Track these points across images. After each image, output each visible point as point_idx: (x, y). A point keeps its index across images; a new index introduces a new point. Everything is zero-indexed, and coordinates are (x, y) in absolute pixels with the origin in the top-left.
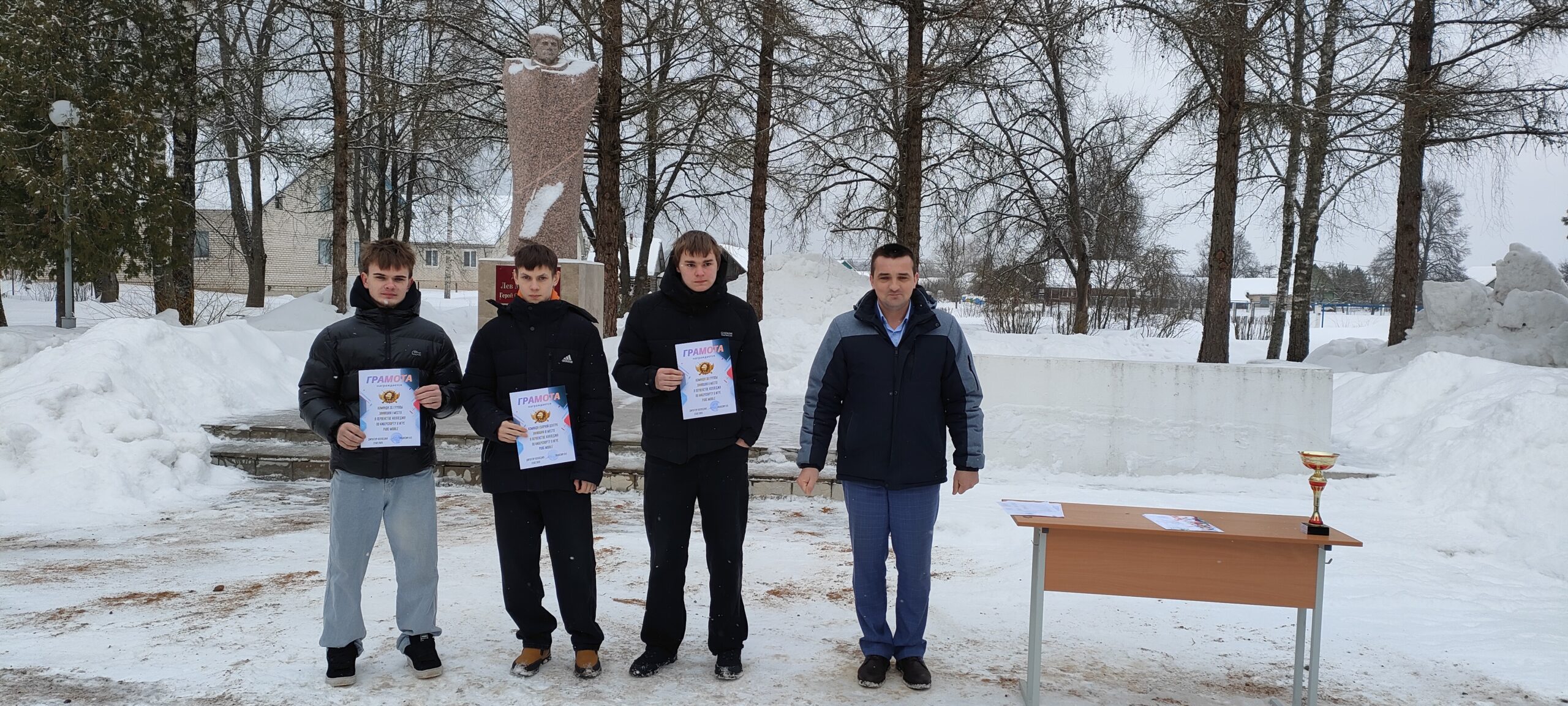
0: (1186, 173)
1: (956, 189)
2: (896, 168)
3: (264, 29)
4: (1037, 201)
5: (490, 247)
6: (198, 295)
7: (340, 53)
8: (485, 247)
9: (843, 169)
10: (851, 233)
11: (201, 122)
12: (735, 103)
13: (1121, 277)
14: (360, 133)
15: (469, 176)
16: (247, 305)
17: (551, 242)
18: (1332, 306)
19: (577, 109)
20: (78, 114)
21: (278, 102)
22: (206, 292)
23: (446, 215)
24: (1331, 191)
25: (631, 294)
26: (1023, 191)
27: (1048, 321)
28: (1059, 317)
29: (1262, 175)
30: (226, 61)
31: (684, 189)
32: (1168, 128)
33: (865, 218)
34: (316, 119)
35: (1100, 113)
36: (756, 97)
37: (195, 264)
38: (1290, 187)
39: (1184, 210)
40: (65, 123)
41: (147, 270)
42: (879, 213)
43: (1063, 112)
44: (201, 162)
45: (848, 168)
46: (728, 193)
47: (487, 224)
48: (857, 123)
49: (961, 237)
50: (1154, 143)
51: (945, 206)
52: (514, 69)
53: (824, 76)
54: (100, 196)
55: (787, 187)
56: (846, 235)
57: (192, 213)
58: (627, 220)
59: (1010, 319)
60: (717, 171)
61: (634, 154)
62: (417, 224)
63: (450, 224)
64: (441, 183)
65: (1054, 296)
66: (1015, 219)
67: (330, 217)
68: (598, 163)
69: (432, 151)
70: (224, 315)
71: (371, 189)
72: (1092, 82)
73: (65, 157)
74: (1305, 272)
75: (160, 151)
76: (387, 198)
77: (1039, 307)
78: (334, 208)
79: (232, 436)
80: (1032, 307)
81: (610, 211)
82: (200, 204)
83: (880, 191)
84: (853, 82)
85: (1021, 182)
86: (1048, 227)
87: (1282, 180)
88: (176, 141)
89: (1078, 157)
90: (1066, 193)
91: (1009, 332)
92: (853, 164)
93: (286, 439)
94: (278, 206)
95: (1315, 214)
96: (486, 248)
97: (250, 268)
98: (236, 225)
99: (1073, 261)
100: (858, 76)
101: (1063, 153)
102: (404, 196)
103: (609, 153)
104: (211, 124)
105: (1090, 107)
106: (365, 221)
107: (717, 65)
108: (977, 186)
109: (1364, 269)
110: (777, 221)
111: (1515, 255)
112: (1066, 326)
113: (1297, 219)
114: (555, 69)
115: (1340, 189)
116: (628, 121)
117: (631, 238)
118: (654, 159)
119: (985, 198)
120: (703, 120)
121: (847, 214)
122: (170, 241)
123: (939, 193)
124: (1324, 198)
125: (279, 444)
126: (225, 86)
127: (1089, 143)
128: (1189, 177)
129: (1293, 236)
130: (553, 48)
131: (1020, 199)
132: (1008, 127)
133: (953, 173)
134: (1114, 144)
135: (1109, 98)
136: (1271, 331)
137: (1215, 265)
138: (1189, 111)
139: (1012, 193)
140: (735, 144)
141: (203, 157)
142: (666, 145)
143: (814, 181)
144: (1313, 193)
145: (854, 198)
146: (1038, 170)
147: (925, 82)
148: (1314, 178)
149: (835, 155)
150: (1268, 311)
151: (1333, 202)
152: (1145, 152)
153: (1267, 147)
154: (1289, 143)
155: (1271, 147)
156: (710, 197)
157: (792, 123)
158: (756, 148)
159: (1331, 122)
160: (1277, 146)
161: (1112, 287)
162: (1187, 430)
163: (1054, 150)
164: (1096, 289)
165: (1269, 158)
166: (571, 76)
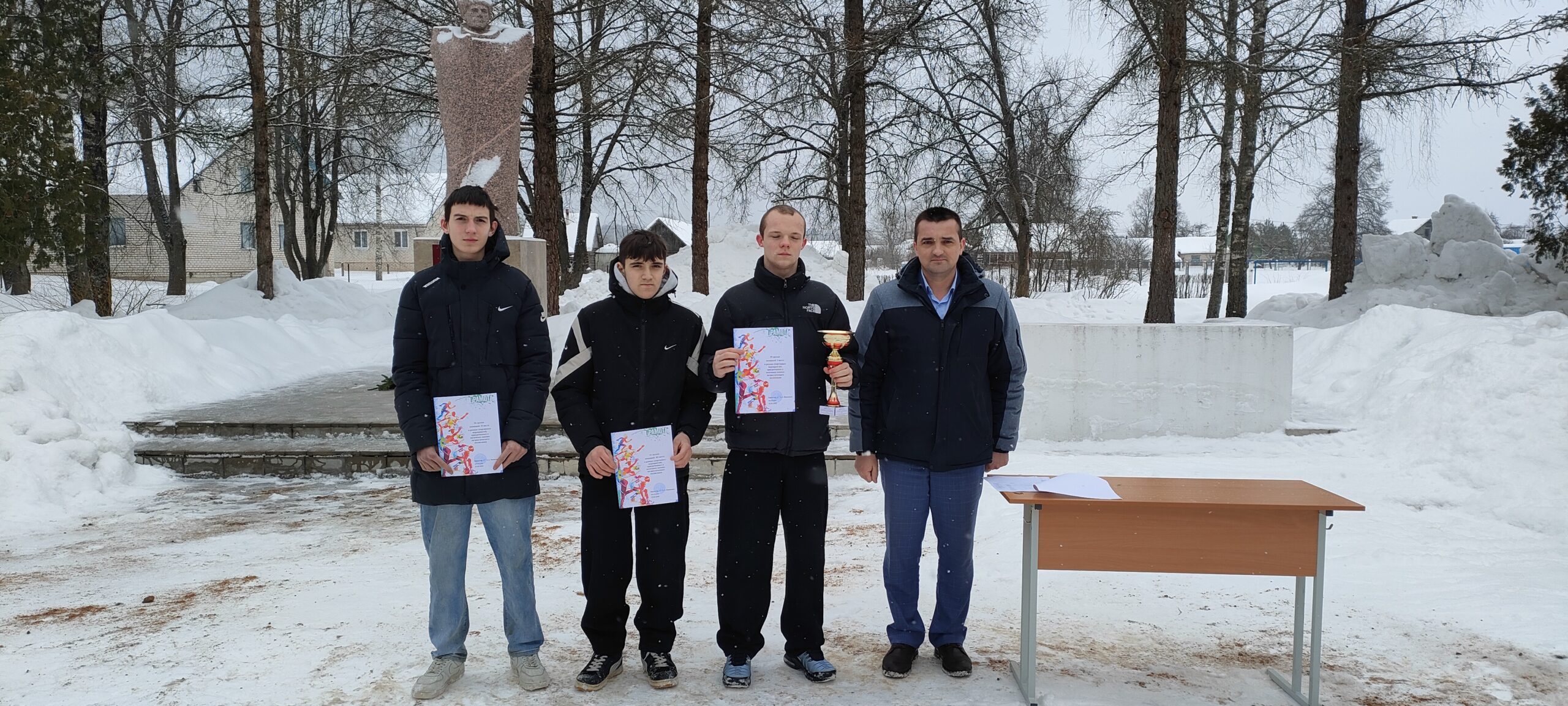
0: (1125, 133)
1: (895, 156)
2: (835, 136)
3: (174, 5)
4: (976, 165)
5: (422, 226)
6: (116, 284)
7: (255, 26)
8: (416, 226)
9: (782, 137)
11: (111, 104)
12: (671, 70)
13: (1060, 239)
14: (280, 110)
15: (396, 153)
16: (168, 294)
18: (1261, 262)
19: (511, 79)
21: (192, 80)
22: (124, 281)
23: (374, 195)
24: (1266, 148)
25: (570, 270)
26: (962, 156)
29: (1199, 134)
30: (134, 38)
31: (621, 162)
32: (1108, 89)
33: (806, 187)
34: (233, 97)
35: (1037, 76)
36: (695, 64)
37: (112, 252)
38: (1226, 144)
39: (1123, 171)
41: (59, 259)
42: (820, 182)
43: (1000, 76)
44: (112, 144)
45: (787, 136)
46: (666, 165)
47: (417, 203)
48: (795, 91)
49: (902, 204)
50: (1096, 103)
51: (885, 173)
52: (443, 38)
53: (760, 44)
54: (3, 182)
55: (728, 157)
57: (105, 198)
58: (563, 195)
60: (655, 143)
61: (571, 127)
62: (344, 204)
63: (378, 204)
64: (368, 162)
65: (994, 261)
66: (955, 184)
67: (252, 199)
68: (533, 137)
69: (356, 127)
70: (144, 304)
71: (294, 169)
72: (1027, 44)
74: (1242, 230)
75: (66, 132)
76: (311, 178)
78: (255, 189)
79: (156, 433)
81: (548, 185)
82: (113, 189)
83: (820, 159)
84: (789, 49)
85: (960, 147)
86: (988, 192)
87: (1218, 138)
88: (85, 124)
89: (1016, 121)
90: (1005, 158)
92: (792, 132)
93: (215, 434)
94: (197, 189)
95: (1251, 171)
96: (418, 228)
97: (170, 255)
98: (153, 210)
99: (1013, 225)
100: (795, 43)
101: (1001, 117)
102: (329, 176)
103: (544, 125)
104: (121, 105)
105: (1027, 70)
106: (289, 203)
107: (650, 34)
108: (917, 151)
109: (1290, 226)
110: (717, 192)
111: (1450, 206)
113: (1233, 177)
114: (486, 37)
115: (1274, 146)
116: (563, 92)
117: (567, 214)
118: (589, 132)
119: (925, 164)
120: (639, 90)
121: (788, 183)
122: (82, 228)
123: (879, 160)
124: (1258, 155)
125: (208, 440)
126: (135, 64)
127: (1026, 107)
128: (1128, 138)
129: (1230, 194)
130: (483, 15)
131: (960, 164)
132: (946, 91)
133: (893, 139)
134: (1051, 107)
135: (1045, 60)
136: (1210, 289)
137: (1160, 224)
138: (1130, 71)
139: (951, 158)
140: (674, 114)
141: (115, 139)
142: (600, 116)
143: (753, 150)
144: (1248, 150)
145: (794, 167)
146: (977, 134)
147: (867, 46)
148: (1249, 136)
149: (773, 123)
150: (1206, 269)
151: (1268, 159)
152: (1088, 113)
153: (1204, 106)
154: (1224, 102)
155: (1207, 105)
156: (647, 170)
157: (733, 91)
158: (697, 117)
159: (1266, 79)
160: (1213, 105)
161: (1052, 250)
162: (1150, 392)
163: (992, 114)
164: (1036, 253)
165: (1205, 117)
166: (504, 45)
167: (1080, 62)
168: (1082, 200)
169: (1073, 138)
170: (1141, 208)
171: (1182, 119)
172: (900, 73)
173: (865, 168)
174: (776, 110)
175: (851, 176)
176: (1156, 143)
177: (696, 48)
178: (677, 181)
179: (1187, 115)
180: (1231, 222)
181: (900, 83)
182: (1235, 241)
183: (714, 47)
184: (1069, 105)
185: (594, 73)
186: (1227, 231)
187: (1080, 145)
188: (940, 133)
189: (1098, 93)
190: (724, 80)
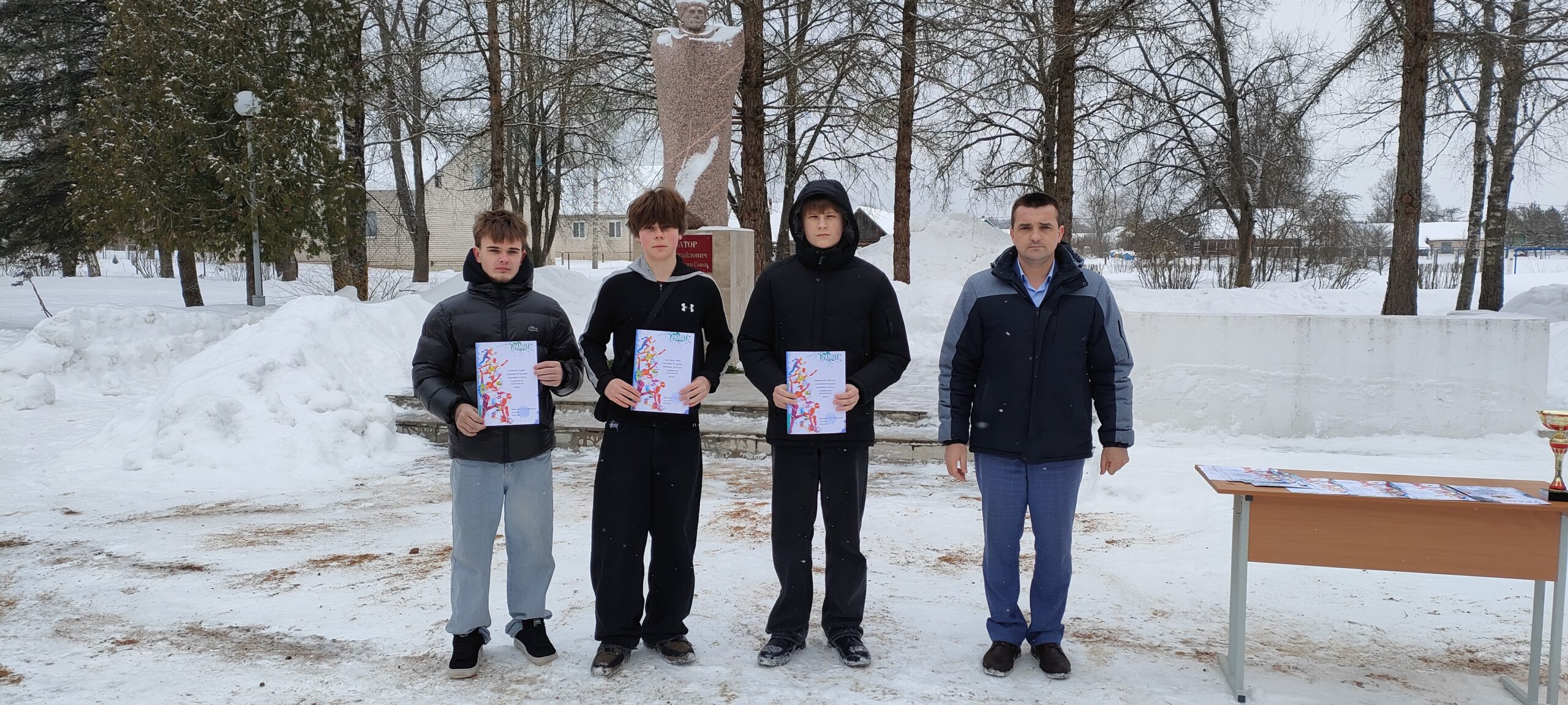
0: (1364, 111)
1: (1106, 141)
2: (1042, 121)
3: (419, 15)
4: (1194, 149)
6: (372, 273)
7: (493, 33)
9: (986, 124)
10: (996, 190)
11: (368, 108)
12: (876, 62)
13: (1288, 225)
15: (614, 148)
16: (415, 281)
17: (702, 210)
18: (1523, 250)
20: (260, 103)
21: (435, 84)
22: (379, 269)
23: (592, 188)
24: (1529, 125)
26: (1179, 139)
27: (1208, 275)
28: (1220, 269)
29: (1450, 110)
30: (387, 47)
31: (824, 153)
32: (1345, 65)
33: (1010, 174)
34: (472, 99)
35: (1265, 52)
36: (900, 54)
37: (367, 243)
39: (1362, 152)
40: (249, 112)
41: (326, 250)
42: (1024, 169)
43: (1223, 53)
44: (369, 145)
45: (991, 123)
46: (869, 154)
48: (1001, 77)
49: (1112, 191)
50: (1331, 80)
51: (1095, 159)
52: (662, 39)
53: (966, 30)
54: (282, 180)
55: (930, 145)
56: (991, 192)
57: (363, 194)
58: (768, 186)
59: (1166, 274)
60: (859, 133)
61: (777, 119)
62: (566, 195)
63: (596, 196)
64: (588, 156)
65: (1212, 249)
66: (1170, 169)
67: (487, 193)
68: (742, 130)
69: (578, 125)
70: (397, 290)
71: (523, 165)
72: (1254, 19)
73: (249, 145)
74: (1499, 214)
75: (332, 135)
76: (537, 173)
77: (1196, 260)
78: (492, 184)
79: (413, 406)
80: (1188, 261)
81: (755, 177)
82: (370, 186)
83: (1026, 145)
84: (996, 34)
85: (1177, 129)
86: (1207, 176)
87: (1472, 115)
88: (347, 127)
89: (1240, 100)
90: (1227, 140)
91: (1165, 287)
92: (996, 119)
94: (439, 184)
95: (1511, 151)
97: (416, 246)
98: (401, 204)
99: (1235, 210)
100: (1001, 28)
101: (1224, 96)
102: (553, 171)
103: (752, 118)
104: (376, 108)
105: (1253, 46)
106: (518, 196)
107: (856, 25)
108: (1129, 136)
110: (918, 181)
112: (1228, 279)
113: (1490, 158)
114: (702, 37)
115: (1539, 123)
116: (770, 86)
118: (794, 124)
119: (1138, 148)
120: (844, 81)
121: (992, 170)
122: (345, 221)
123: (1088, 146)
124: (1520, 133)
126: (388, 71)
127: (1252, 85)
128: (1367, 116)
129: (1485, 176)
130: (699, 15)
131: (1176, 147)
132: (1162, 71)
134: (1280, 84)
135: (1275, 35)
136: (1460, 279)
137: (1402, 210)
138: (1369, 45)
139: (1167, 142)
140: (879, 104)
141: (371, 140)
142: (806, 108)
143: (956, 138)
144: (1507, 127)
145: (998, 154)
146: (1196, 116)
147: (1078, 29)
148: (1508, 112)
149: (978, 110)
150: (1457, 258)
151: (1531, 137)
152: (1321, 91)
153: (1455, 80)
154: (1479, 75)
155: (1460, 80)
156: (850, 160)
157: (938, 79)
158: (901, 106)
159: (1529, 50)
160: (1467, 79)
161: (1278, 237)
162: (1382, 388)
163: (1213, 94)
164: (1260, 239)
165: (1458, 92)
166: (718, 43)
167: (1313, 38)
168: (1315, 183)
169: (1303, 118)
170: (1384, 190)
171: (1430, 96)
172: (1112, 54)
173: (1073, 154)
174: (981, 97)
175: (1058, 163)
176: (1398, 122)
177: (901, 38)
178: (879, 171)
179: (1436, 90)
180: (1486, 206)
181: (1113, 66)
182: (1491, 227)
183: (920, 36)
184: (1301, 82)
185: (801, 66)
186: (1481, 217)
187: (1313, 125)
188: (1155, 116)
189: (1333, 70)
190: (929, 69)
